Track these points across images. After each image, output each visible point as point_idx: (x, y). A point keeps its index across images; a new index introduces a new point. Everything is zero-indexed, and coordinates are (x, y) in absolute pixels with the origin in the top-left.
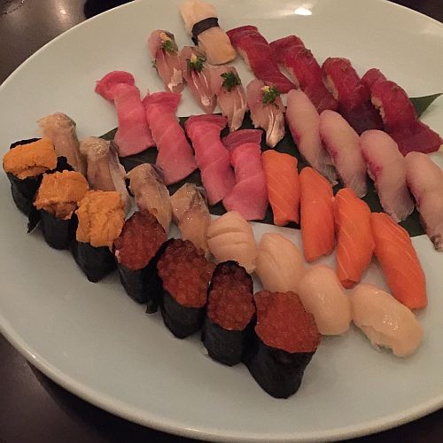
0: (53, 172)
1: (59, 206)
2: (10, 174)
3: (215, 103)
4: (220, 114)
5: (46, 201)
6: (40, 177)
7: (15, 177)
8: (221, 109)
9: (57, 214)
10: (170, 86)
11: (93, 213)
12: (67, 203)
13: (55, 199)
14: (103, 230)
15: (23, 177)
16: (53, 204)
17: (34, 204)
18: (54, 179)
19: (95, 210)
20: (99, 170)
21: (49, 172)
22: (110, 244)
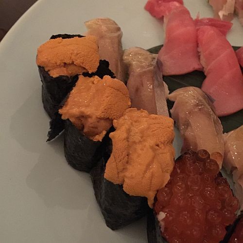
0: (91, 75)
1: (90, 120)
2: (41, 69)
5: (75, 111)
6: (75, 78)
7: (47, 72)
9: (85, 130)
10: (221, 14)
11: (134, 142)
12: (101, 119)
13: (88, 111)
14: (145, 172)
15: (55, 74)
16: (83, 117)
17: (60, 111)
18: (91, 84)
19: (137, 138)
20: (142, 85)
21: (87, 75)
22: (151, 196)
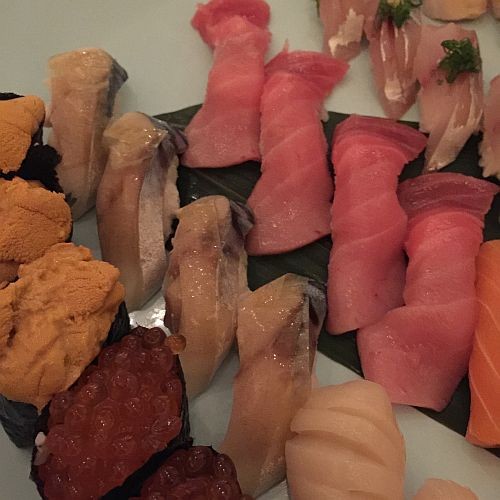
3: (411, 100)
4: (416, 125)
8: (421, 115)
